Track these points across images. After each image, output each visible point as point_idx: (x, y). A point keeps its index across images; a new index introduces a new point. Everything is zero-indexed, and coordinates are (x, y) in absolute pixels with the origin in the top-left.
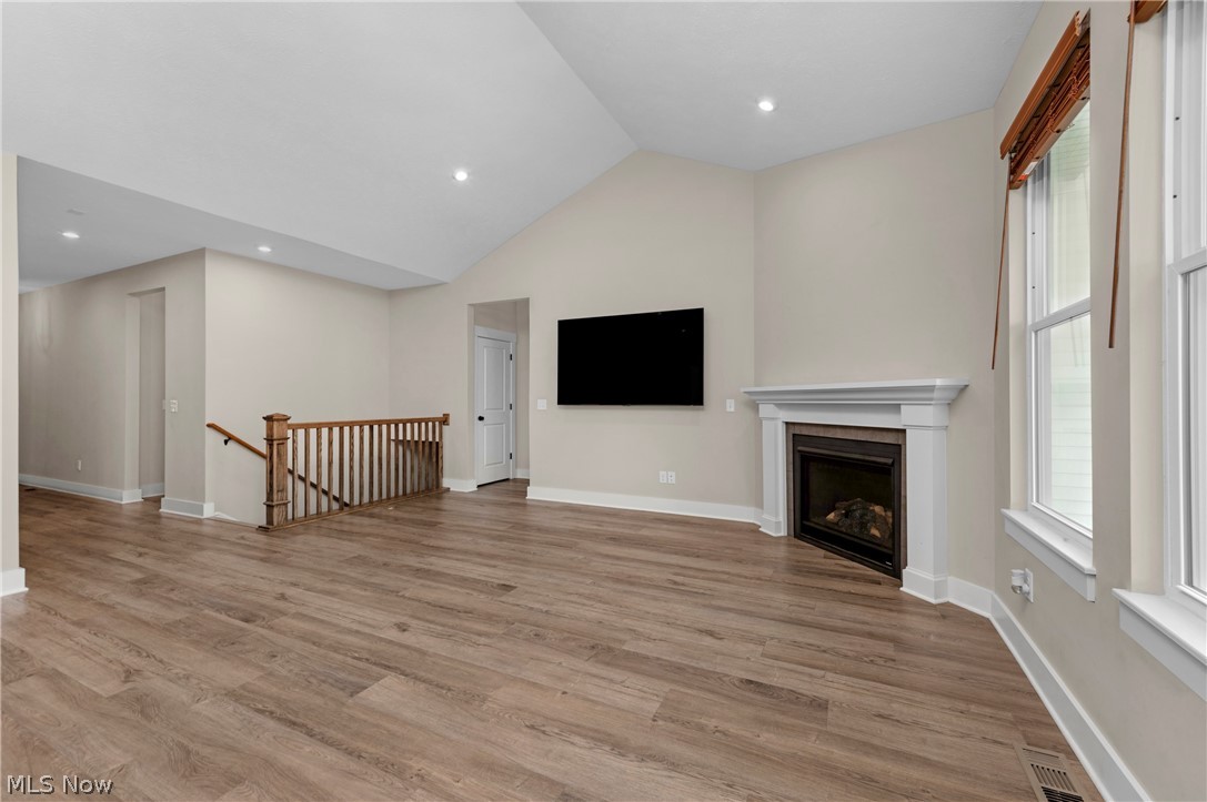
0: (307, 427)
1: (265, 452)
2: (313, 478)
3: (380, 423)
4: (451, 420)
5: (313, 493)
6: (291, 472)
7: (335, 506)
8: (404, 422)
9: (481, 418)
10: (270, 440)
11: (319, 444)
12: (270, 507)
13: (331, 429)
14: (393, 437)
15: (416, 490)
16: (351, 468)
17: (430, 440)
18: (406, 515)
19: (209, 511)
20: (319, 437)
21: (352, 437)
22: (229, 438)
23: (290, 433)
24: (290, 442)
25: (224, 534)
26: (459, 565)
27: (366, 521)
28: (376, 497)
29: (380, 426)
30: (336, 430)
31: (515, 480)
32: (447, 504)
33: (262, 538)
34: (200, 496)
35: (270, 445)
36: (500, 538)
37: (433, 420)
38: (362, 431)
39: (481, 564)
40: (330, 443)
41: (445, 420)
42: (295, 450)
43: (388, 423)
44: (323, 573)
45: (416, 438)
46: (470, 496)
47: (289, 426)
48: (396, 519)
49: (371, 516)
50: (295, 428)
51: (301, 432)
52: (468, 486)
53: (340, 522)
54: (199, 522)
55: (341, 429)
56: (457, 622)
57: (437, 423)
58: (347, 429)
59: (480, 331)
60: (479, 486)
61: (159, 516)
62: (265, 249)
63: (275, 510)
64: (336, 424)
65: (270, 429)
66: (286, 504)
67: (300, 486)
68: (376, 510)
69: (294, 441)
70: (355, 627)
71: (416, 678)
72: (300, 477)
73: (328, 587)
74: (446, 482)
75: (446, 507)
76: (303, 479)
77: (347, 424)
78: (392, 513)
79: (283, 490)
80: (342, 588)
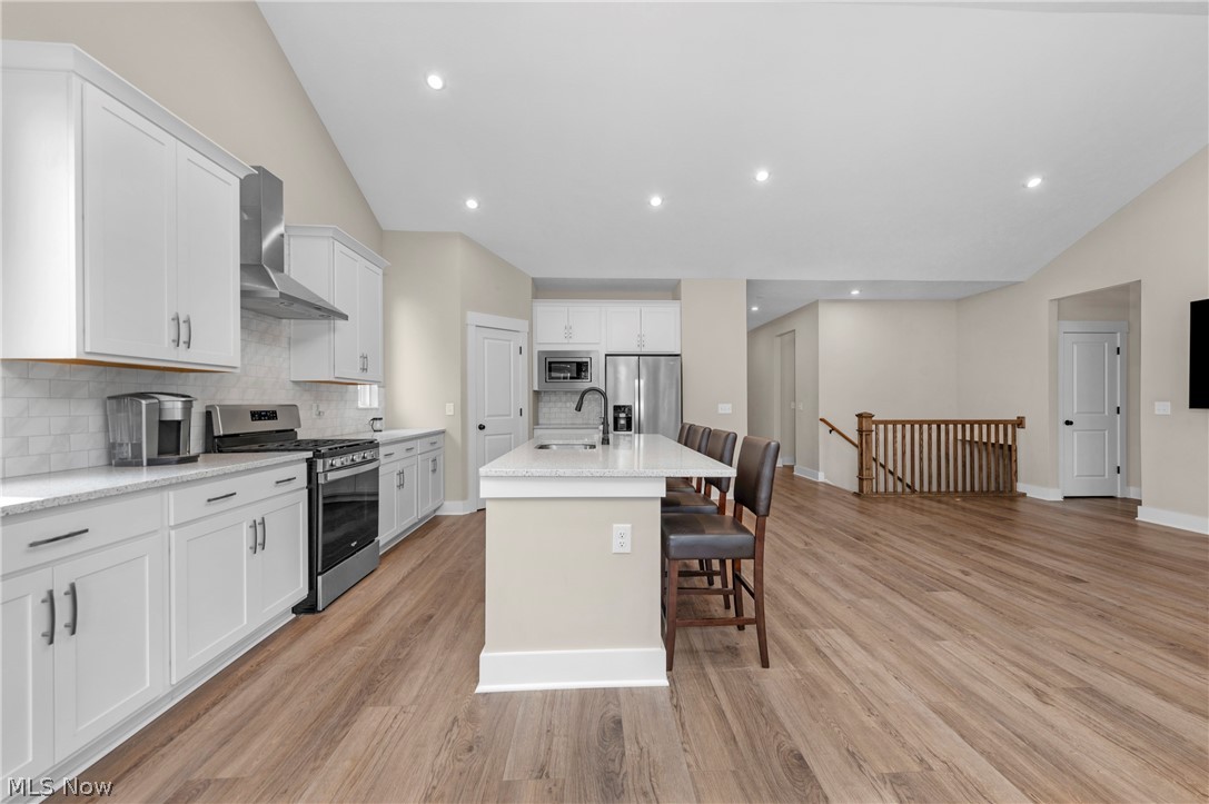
0: (886, 423)
1: (856, 442)
2: (890, 466)
3: (947, 423)
4: (1027, 422)
5: (890, 478)
6: (875, 460)
7: (908, 490)
8: (972, 423)
9: (1069, 423)
10: (860, 431)
11: (895, 437)
12: (861, 480)
13: (904, 426)
14: (960, 437)
15: (985, 489)
16: (921, 459)
17: (1001, 441)
18: (975, 508)
19: (821, 478)
20: (895, 431)
21: (921, 433)
22: (833, 429)
23: (874, 426)
24: (874, 433)
25: (832, 492)
26: (1026, 552)
27: (935, 504)
28: (943, 488)
29: (947, 425)
30: (908, 427)
31: (1125, 500)
32: (1021, 506)
33: (856, 500)
34: (815, 466)
35: (861, 435)
36: (1083, 545)
37: (1005, 423)
38: (930, 429)
39: (1051, 558)
40: (904, 437)
41: (1020, 423)
42: (877, 440)
43: (955, 423)
44: (903, 529)
45: (985, 440)
46: (1052, 505)
47: (874, 422)
48: (963, 509)
49: (939, 502)
50: (877, 423)
51: (881, 427)
52: (1054, 495)
53: (913, 501)
54: (816, 483)
55: (912, 426)
56: (1016, 584)
57: (1010, 427)
58: (917, 427)
59: (1068, 325)
60: (1065, 498)
61: (793, 476)
62: (855, 292)
63: (865, 482)
64: (908, 422)
65: (860, 423)
66: (871, 480)
67: (881, 471)
68: (945, 499)
69: (877, 434)
70: (929, 562)
71: (974, 599)
72: (881, 465)
73: (907, 537)
74: (1021, 487)
75: (1018, 508)
76: (884, 467)
77: (917, 422)
78: (959, 504)
79: (869, 469)
80: (917, 540)
